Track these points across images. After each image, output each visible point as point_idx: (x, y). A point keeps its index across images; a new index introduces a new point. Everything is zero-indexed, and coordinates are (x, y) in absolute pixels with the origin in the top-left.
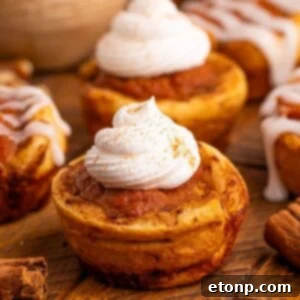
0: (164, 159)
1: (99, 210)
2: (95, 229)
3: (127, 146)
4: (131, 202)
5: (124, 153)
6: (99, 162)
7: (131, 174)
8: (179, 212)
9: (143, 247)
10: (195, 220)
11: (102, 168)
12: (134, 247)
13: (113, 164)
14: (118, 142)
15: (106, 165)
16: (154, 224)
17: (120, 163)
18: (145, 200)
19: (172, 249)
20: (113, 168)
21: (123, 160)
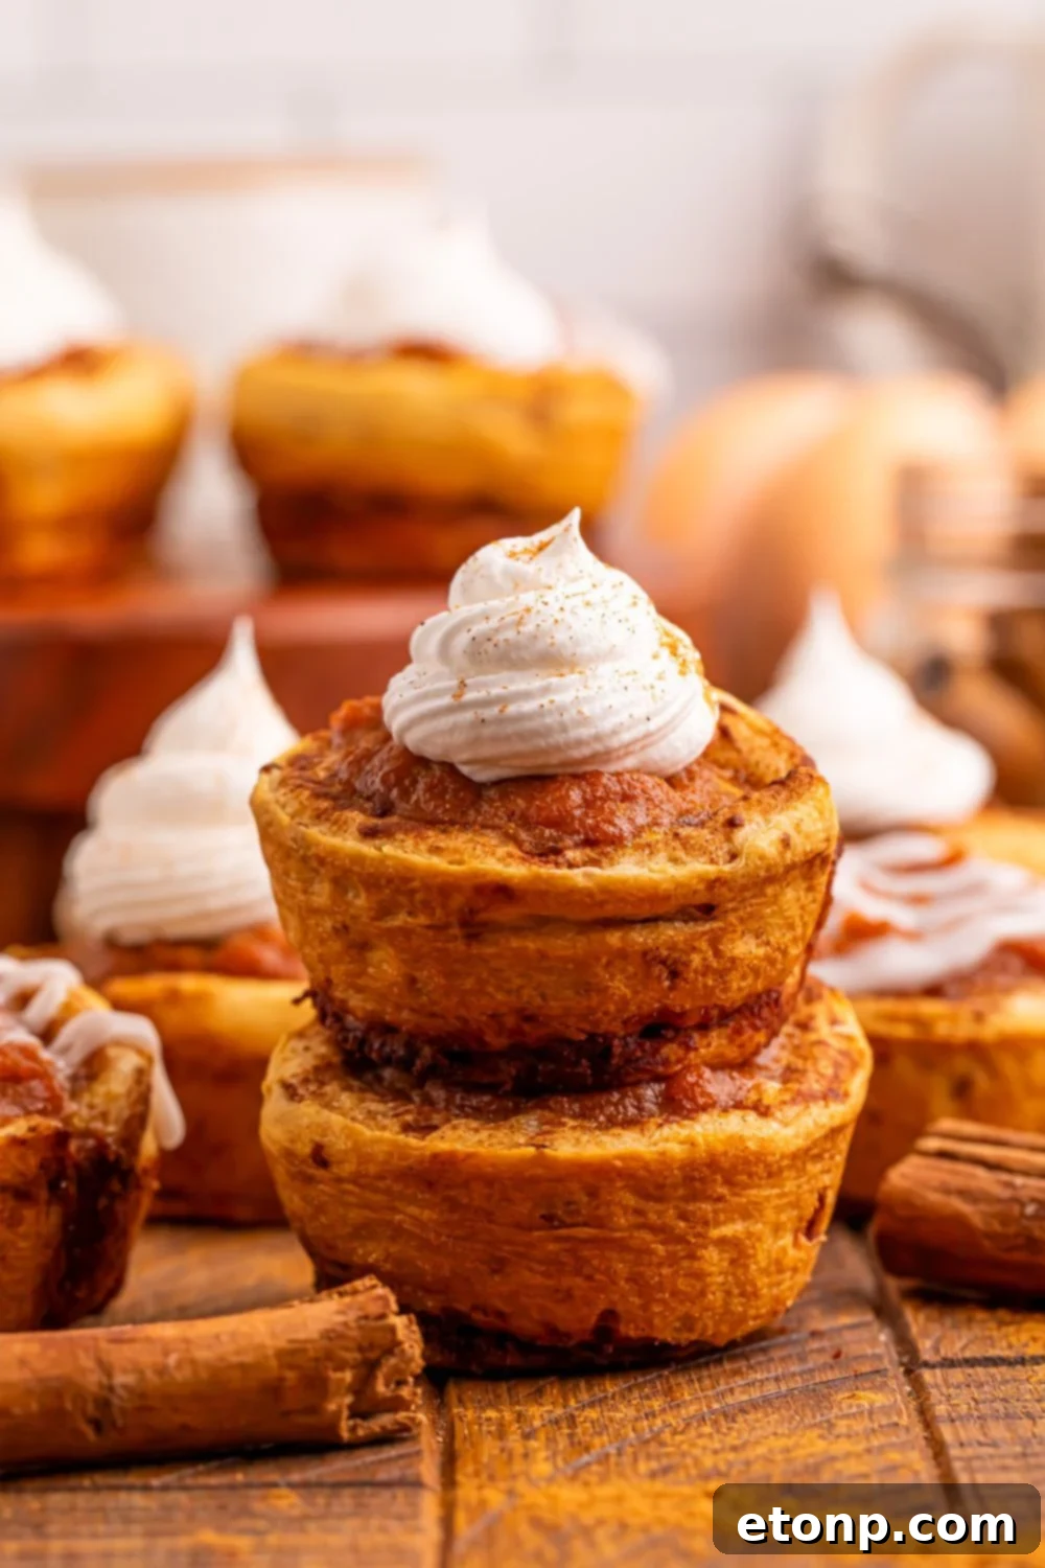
0: (660, 677)
1: (492, 838)
2: (502, 891)
3: (561, 636)
4: (588, 804)
5: (553, 660)
6: (470, 696)
7: (584, 721)
8: (732, 824)
9: (640, 937)
10: (786, 843)
11: (491, 713)
12: (614, 938)
13: (526, 695)
14: (529, 628)
15: (503, 701)
16: (675, 860)
17: (546, 690)
18: (626, 798)
19: (715, 941)
20: (528, 707)
21: (554, 680)
